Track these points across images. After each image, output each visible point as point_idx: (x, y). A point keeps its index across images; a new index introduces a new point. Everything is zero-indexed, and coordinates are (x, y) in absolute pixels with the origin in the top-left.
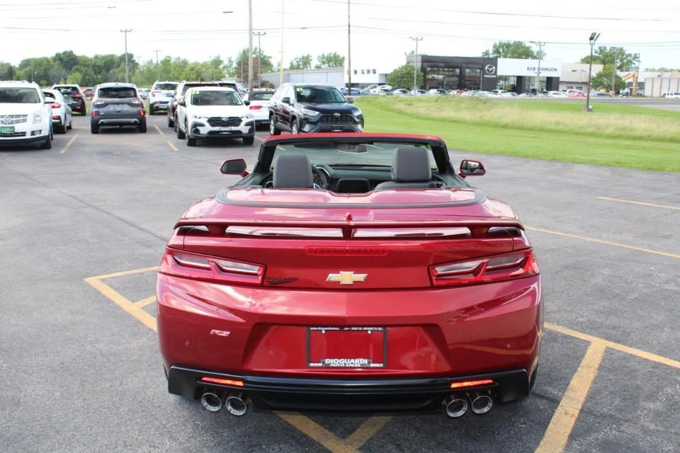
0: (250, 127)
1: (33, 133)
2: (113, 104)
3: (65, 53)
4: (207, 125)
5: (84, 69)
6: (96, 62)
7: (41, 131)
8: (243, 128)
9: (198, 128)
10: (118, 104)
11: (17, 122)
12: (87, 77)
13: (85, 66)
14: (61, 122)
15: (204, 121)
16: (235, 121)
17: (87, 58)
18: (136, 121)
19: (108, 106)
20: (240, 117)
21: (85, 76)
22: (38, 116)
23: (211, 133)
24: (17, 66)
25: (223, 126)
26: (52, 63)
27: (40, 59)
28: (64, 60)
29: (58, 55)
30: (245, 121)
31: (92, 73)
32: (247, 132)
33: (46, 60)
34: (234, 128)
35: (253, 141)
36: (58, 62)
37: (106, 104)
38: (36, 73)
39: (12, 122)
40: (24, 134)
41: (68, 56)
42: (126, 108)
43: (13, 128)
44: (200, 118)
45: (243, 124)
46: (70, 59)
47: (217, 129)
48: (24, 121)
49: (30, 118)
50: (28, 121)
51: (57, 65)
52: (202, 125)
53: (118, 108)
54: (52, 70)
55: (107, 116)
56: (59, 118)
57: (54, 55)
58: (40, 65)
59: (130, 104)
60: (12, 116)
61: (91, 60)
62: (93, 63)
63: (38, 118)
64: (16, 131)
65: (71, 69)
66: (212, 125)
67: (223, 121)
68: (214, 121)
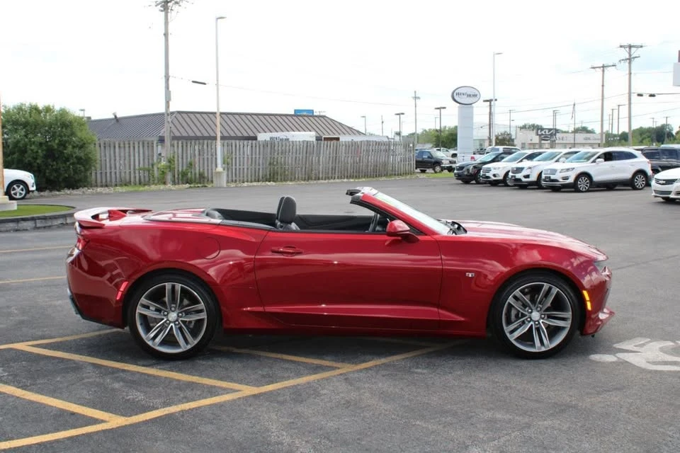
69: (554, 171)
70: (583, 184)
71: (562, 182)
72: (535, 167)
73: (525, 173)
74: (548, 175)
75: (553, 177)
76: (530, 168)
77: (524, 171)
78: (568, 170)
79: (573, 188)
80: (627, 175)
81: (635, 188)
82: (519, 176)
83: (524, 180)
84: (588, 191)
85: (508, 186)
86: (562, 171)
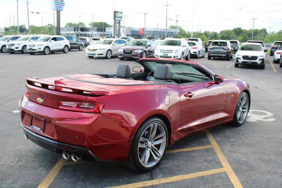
0: (262, 61)
1: (174, 57)
2: (217, 48)
3: (238, 28)
4: (242, 59)
5: (244, 35)
6: (250, 32)
7: (177, 57)
8: (258, 61)
9: (238, 60)
10: (218, 48)
11: (169, 53)
12: (245, 38)
13: (245, 33)
14: (196, 54)
15: (241, 57)
16: (255, 58)
17: (246, 30)
18: (224, 56)
19: (214, 49)
20: (257, 56)
21: (244, 38)
22: (177, 51)
23: (243, 62)
24: (219, 33)
25: (249, 60)
26: (232, 32)
27: (227, 31)
28: (237, 31)
29: (235, 29)
30: (259, 58)
31: (247, 37)
32: (260, 63)
33: (230, 31)
34: (253, 61)
35: (264, 67)
36: (234, 32)
37: (214, 48)
38: (225, 36)
39: (167, 53)
40: (171, 57)
41: (239, 30)
42: (222, 50)
43: (167, 55)
44: (239, 56)
45: (258, 59)
46: (239, 31)
47: (246, 61)
48: (172, 52)
49: (174, 52)
50: (173, 52)
51: (233, 33)
52: (240, 59)
53: (218, 50)
54: (231, 35)
55: (213, 53)
56: (195, 52)
57: (233, 29)
58: (227, 33)
59: (223, 49)
60: (168, 50)
61: (248, 31)
62: (248, 33)
63: (177, 52)
64: (168, 56)
65: (239, 34)
66: (244, 59)
67: (249, 58)
68: (245, 57)
69: (34, 46)
70: (47, 51)
71: (38, 50)
72: (20, 43)
73: (16, 46)
74: (31, 48)
75: (33, 48)
76: (18, 44)
77: (15, 45)
78: (41, 45)
79: (43, 53)
80: (62, 47)
81: (64, 52)
82: (12, 48)
83: (16, 49)
84: (49, 54)
85: (3, 52)
86: (38, 45)
